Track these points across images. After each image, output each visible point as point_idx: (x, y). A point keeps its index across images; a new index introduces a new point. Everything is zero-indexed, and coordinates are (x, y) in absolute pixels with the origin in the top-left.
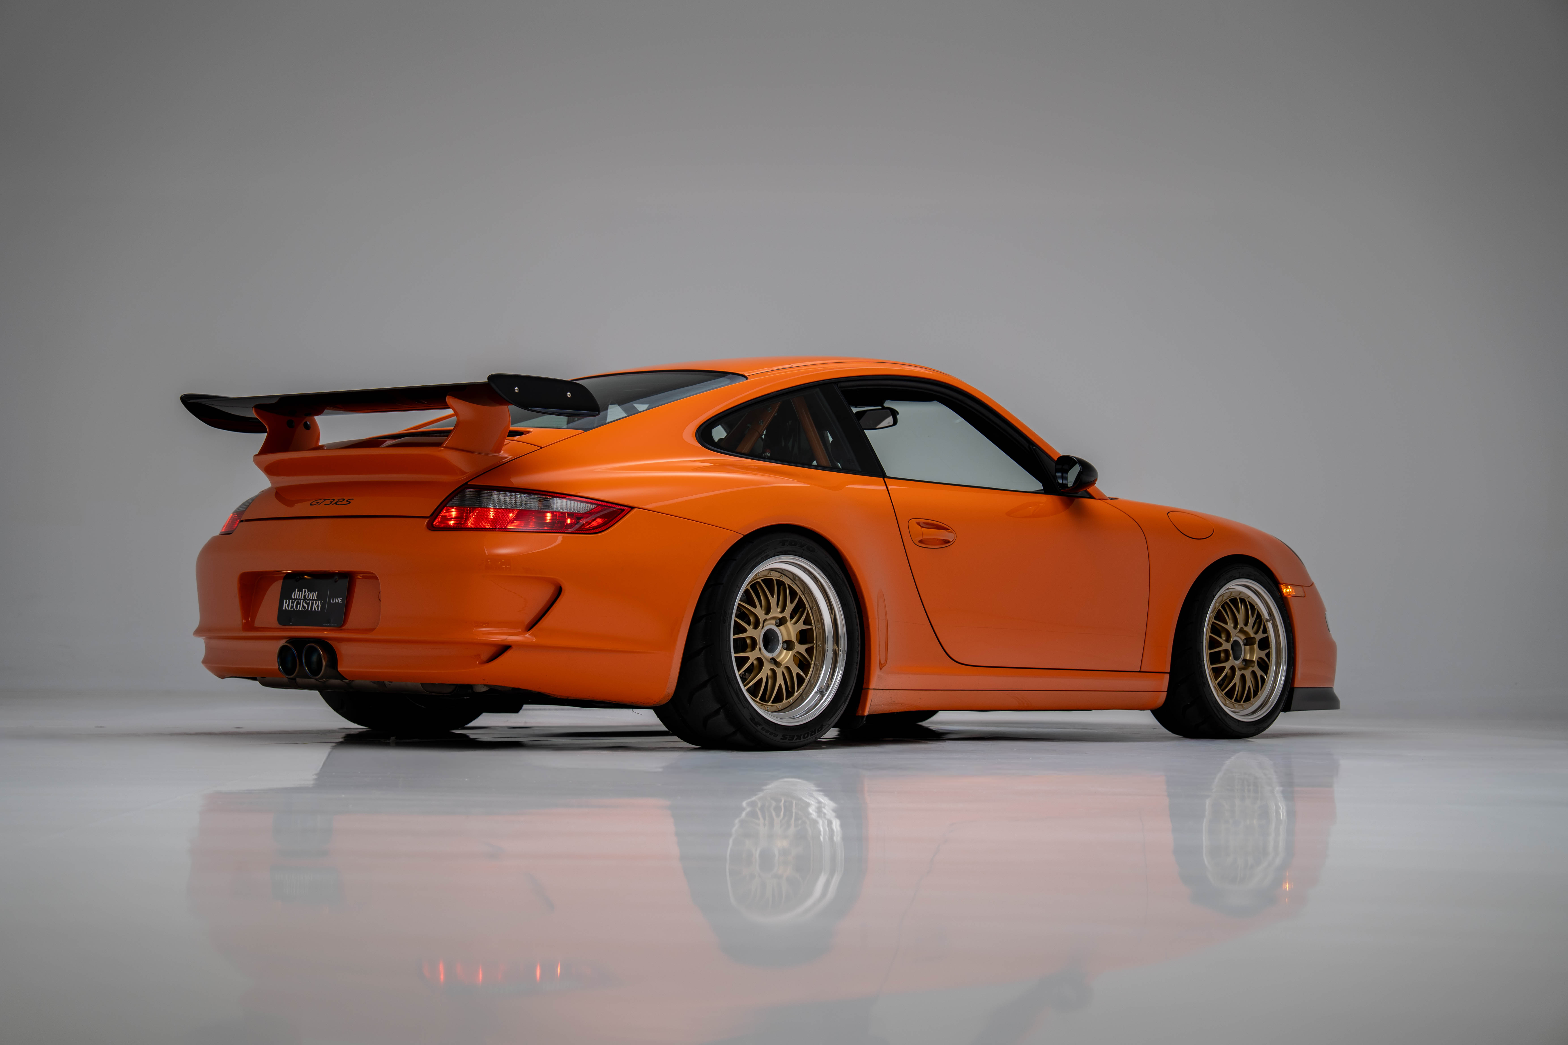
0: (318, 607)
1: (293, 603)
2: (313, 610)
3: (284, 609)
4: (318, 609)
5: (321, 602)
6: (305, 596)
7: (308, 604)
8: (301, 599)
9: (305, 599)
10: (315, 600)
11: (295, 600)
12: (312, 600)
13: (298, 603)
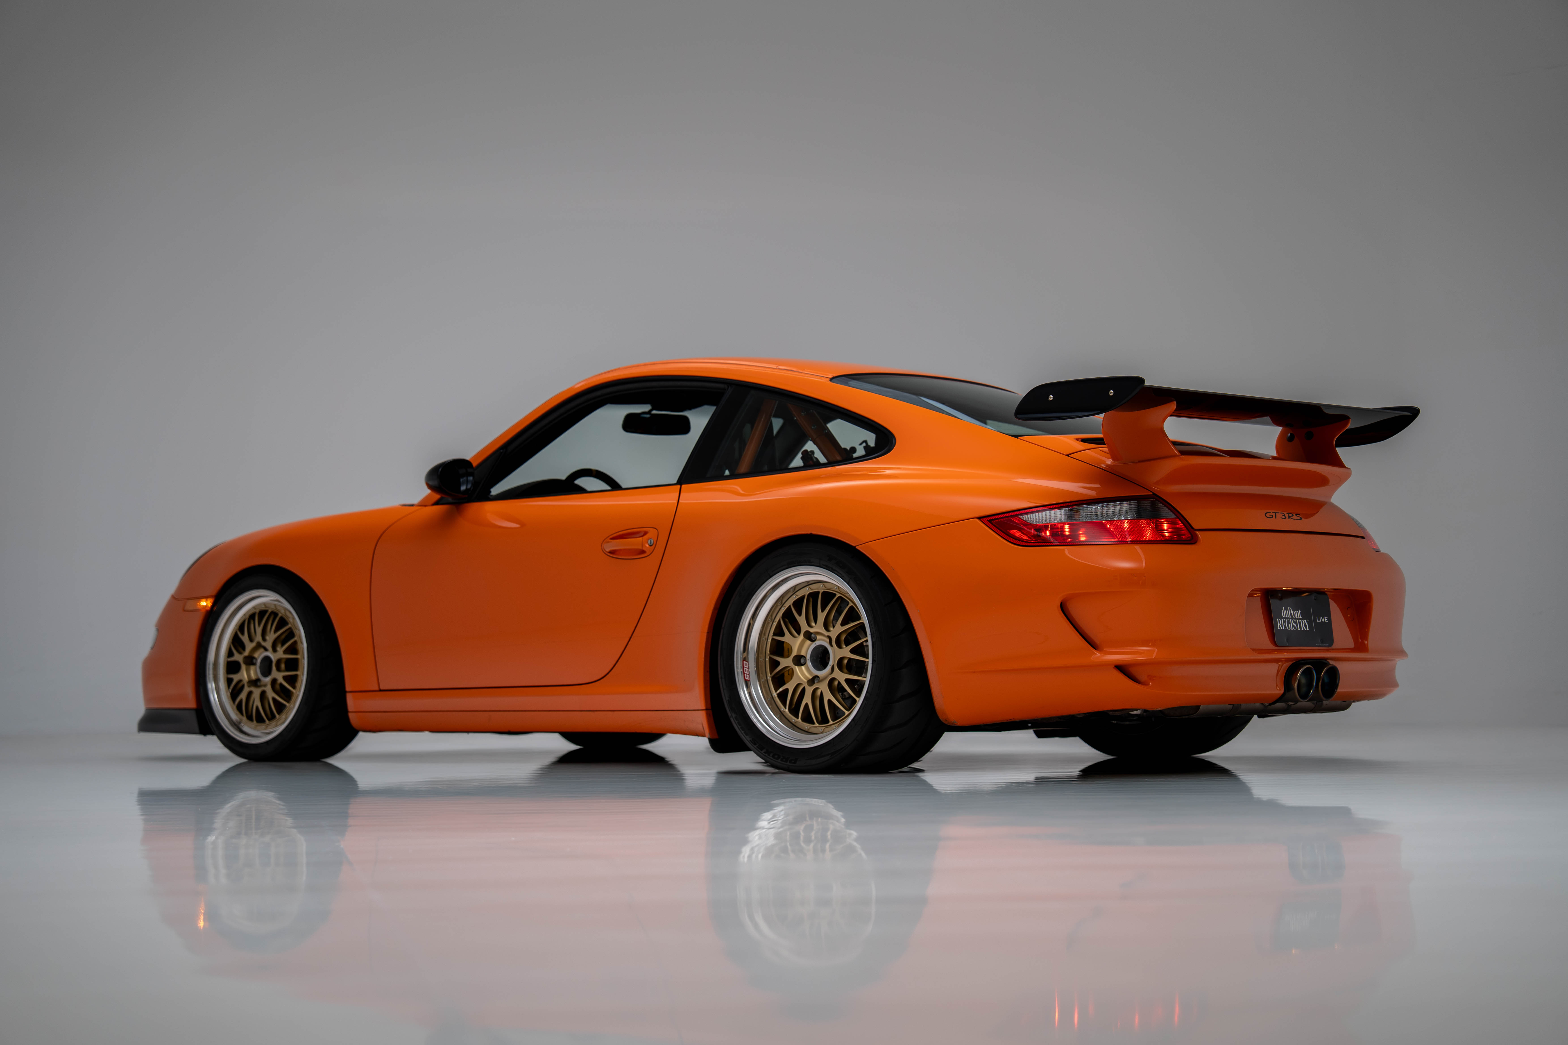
0: (1305, 625)
1: (1284, 622)
2: (1302, 629)
3: (1279, 628)
4: (1306, 628)
5: (1307, 621)
6: (1291, 614)
7: (1296, 623)
8: (1289, 618)
9: (1292, 618)
10: (1300, 619)
11: (1286, 618)
12: (1298, 619)
13: (1289, 623)
